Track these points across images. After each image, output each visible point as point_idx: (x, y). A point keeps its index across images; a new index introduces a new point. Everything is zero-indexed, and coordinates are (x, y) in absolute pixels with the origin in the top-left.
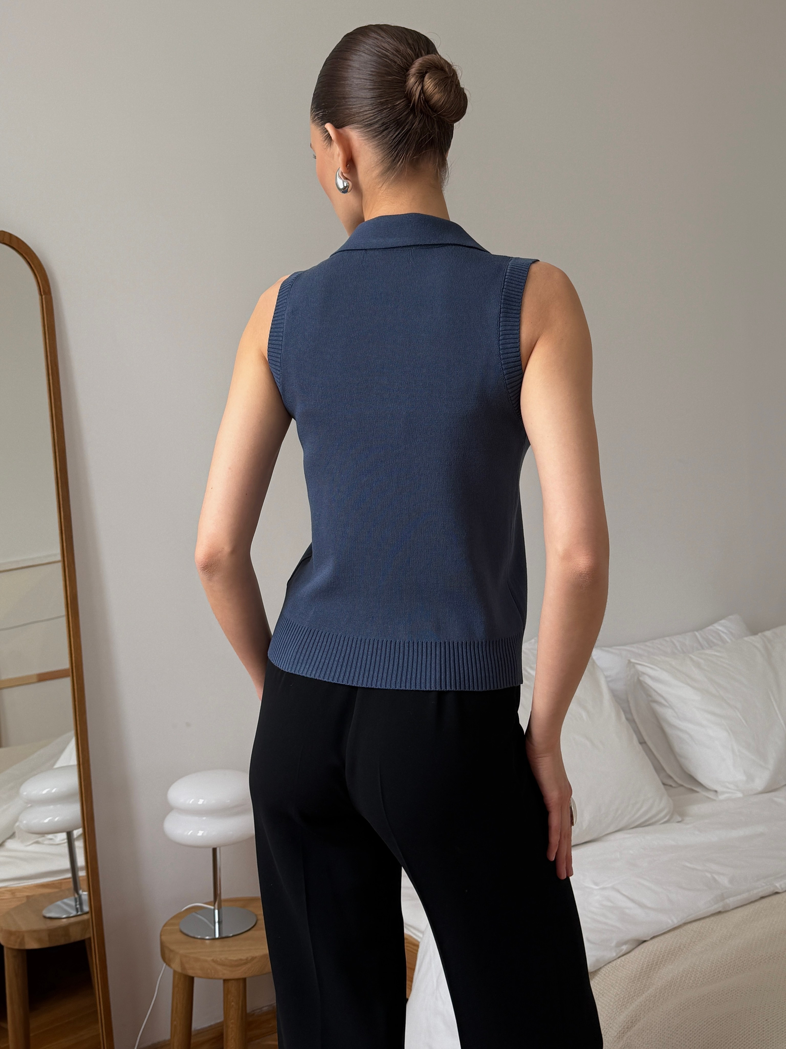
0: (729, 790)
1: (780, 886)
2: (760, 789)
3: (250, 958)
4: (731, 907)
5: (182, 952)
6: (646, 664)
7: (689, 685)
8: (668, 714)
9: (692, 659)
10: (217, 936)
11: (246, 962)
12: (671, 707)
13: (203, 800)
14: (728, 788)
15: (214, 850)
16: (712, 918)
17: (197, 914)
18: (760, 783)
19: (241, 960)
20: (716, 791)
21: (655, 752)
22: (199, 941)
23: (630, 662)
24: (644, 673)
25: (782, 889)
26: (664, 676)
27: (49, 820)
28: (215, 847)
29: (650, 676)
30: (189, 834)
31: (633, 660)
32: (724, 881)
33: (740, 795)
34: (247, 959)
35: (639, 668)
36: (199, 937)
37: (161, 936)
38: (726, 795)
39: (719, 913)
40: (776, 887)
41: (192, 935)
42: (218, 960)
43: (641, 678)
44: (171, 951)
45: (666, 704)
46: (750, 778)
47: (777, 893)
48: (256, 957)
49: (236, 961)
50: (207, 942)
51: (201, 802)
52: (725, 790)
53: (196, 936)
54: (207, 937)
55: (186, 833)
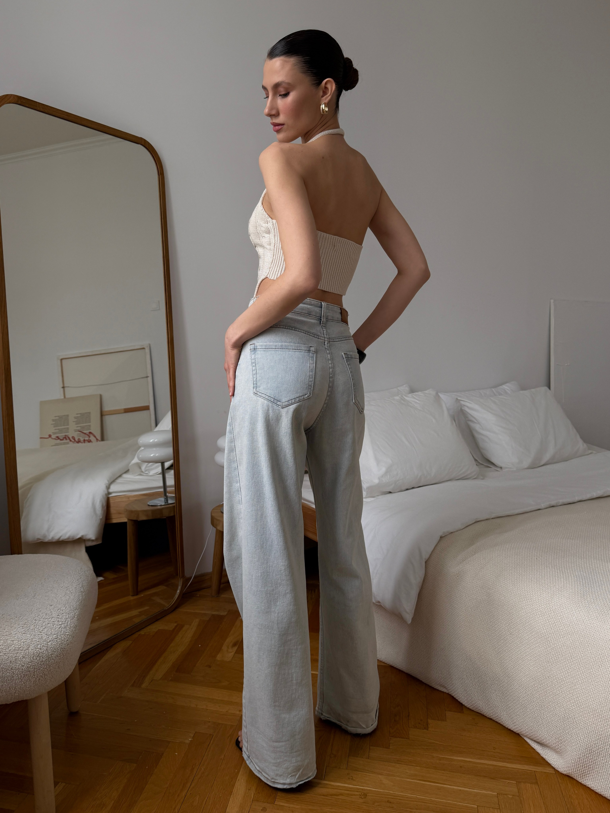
6: (466, 401)
7: (489, 412)
8: (477, 427)
9: (492, 400)
12: (479, 423)
18: (525, 464)
20: (502, 467)
23: (457, 399)
24: (464, 405)
26: (476, 407)
33: (514, 469)
35: (462, 402)
38: (507, 469)
43: (463, 408)
45: (476, 421)
46: (521, 461)
52: (506, 466)
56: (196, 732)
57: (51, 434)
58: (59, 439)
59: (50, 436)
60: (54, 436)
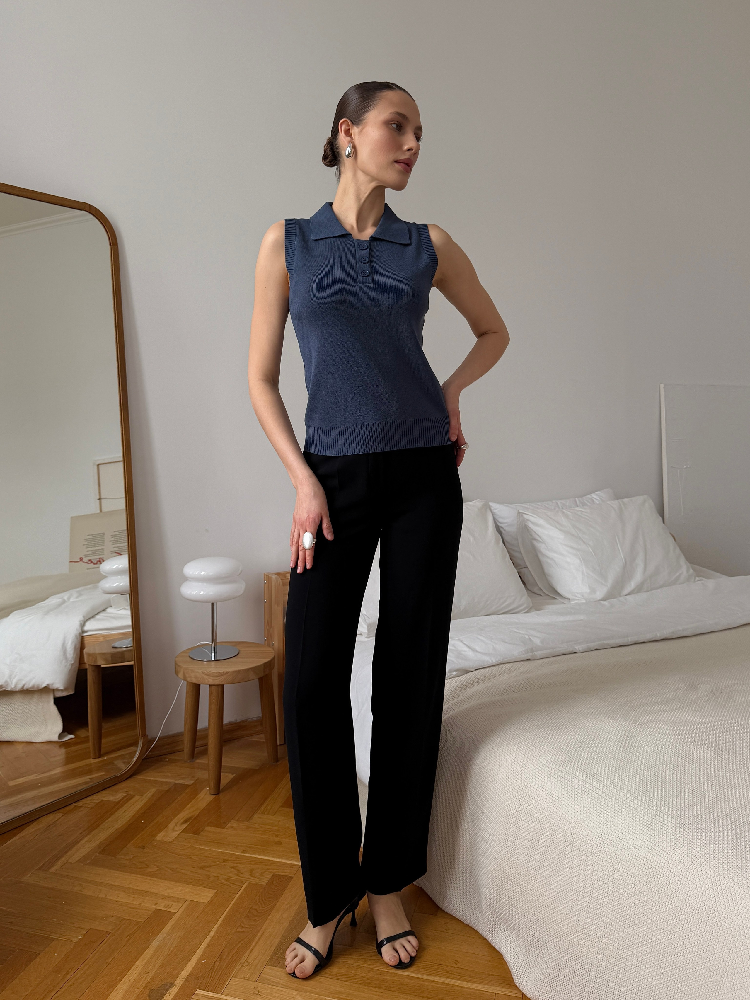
0: (577, 598)
1: (578, 648)
2: (599, 599)
3: (225, 672)
4: (538, 658)
5: (184, 666)
6: (530, 514)
7: (558, 528)
8: (542, 547)
9: (563, 512)
10: (213, 659)
11: (223, 674)
12: (544, 542)
13: (204, 572)
14: (577, 597)
15: (213, 604)
16: (522, 662)
17: (204, 648)
18: (599, 595)
19: (220, 672)
20: (569, 599)
21: (533, 574)
22: (200, 662)
23: (519, 513)
24: (528, 520)
25: (580, 650)
26: (541, 522)
27: (117, 585)
28: (213, 602)
29: (531, 522)
30: (195, 593)
31: (521, 511)
32: (537, 641)
33: (584, 601)
34: (223, 672)
35: (525, 516)
36: (200, 660)
37: (176, 658)
38: (576, 601)
39: (529, 660)
40: (576, 649)
41: (195, 659)
42: (205, 672)
43: (526, 524)
44: (179, 666)
45: (540, 540)
46: (593, 591)
47: (575, 653)
48: (229, 672)
49: (217, 673)
50: (205, 662)
51: (203, 573)
52: (574, 598)
53: (198, 659)
54: (205, 660)
55: (193, 593)
56: (91, 928)
57: (83, 557)
58: (92, 562)
59: (81, 559)
60: (85, 560)
